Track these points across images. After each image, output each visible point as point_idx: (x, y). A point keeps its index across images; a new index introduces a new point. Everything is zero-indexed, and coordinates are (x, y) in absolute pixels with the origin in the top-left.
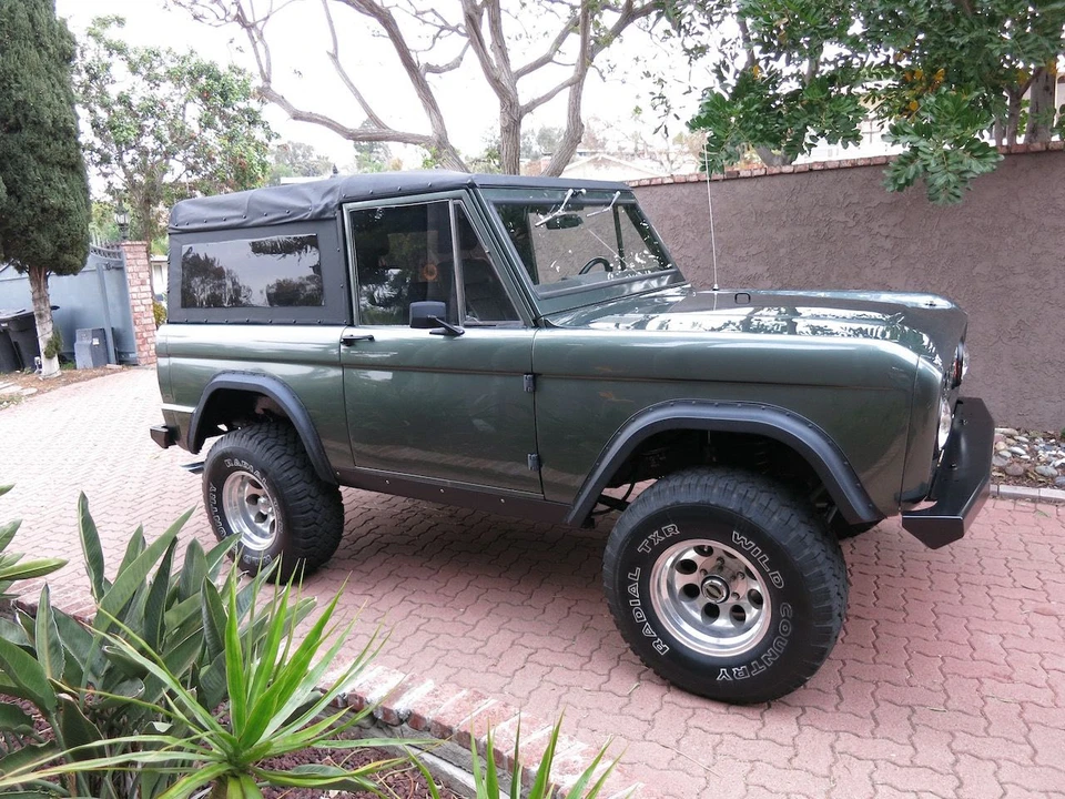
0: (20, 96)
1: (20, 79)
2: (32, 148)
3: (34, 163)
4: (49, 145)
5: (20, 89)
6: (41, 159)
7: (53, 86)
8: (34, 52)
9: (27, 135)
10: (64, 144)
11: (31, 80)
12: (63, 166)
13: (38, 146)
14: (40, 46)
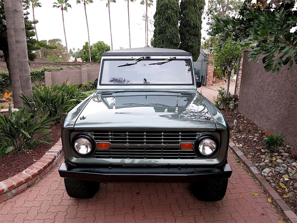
0: (187, 19)
1: (189, 15)
2: (188, 31)
3: (188, 35)
4: (192, 30)
5: (188, 17)
6: (189, 34)
7: (196, 15)
8: (193, 7)
9: (188, 28)
10: (195, 30)
11: (191, 15)
12: (194, 35)
13: (189, 30)
14: (195, 6)
